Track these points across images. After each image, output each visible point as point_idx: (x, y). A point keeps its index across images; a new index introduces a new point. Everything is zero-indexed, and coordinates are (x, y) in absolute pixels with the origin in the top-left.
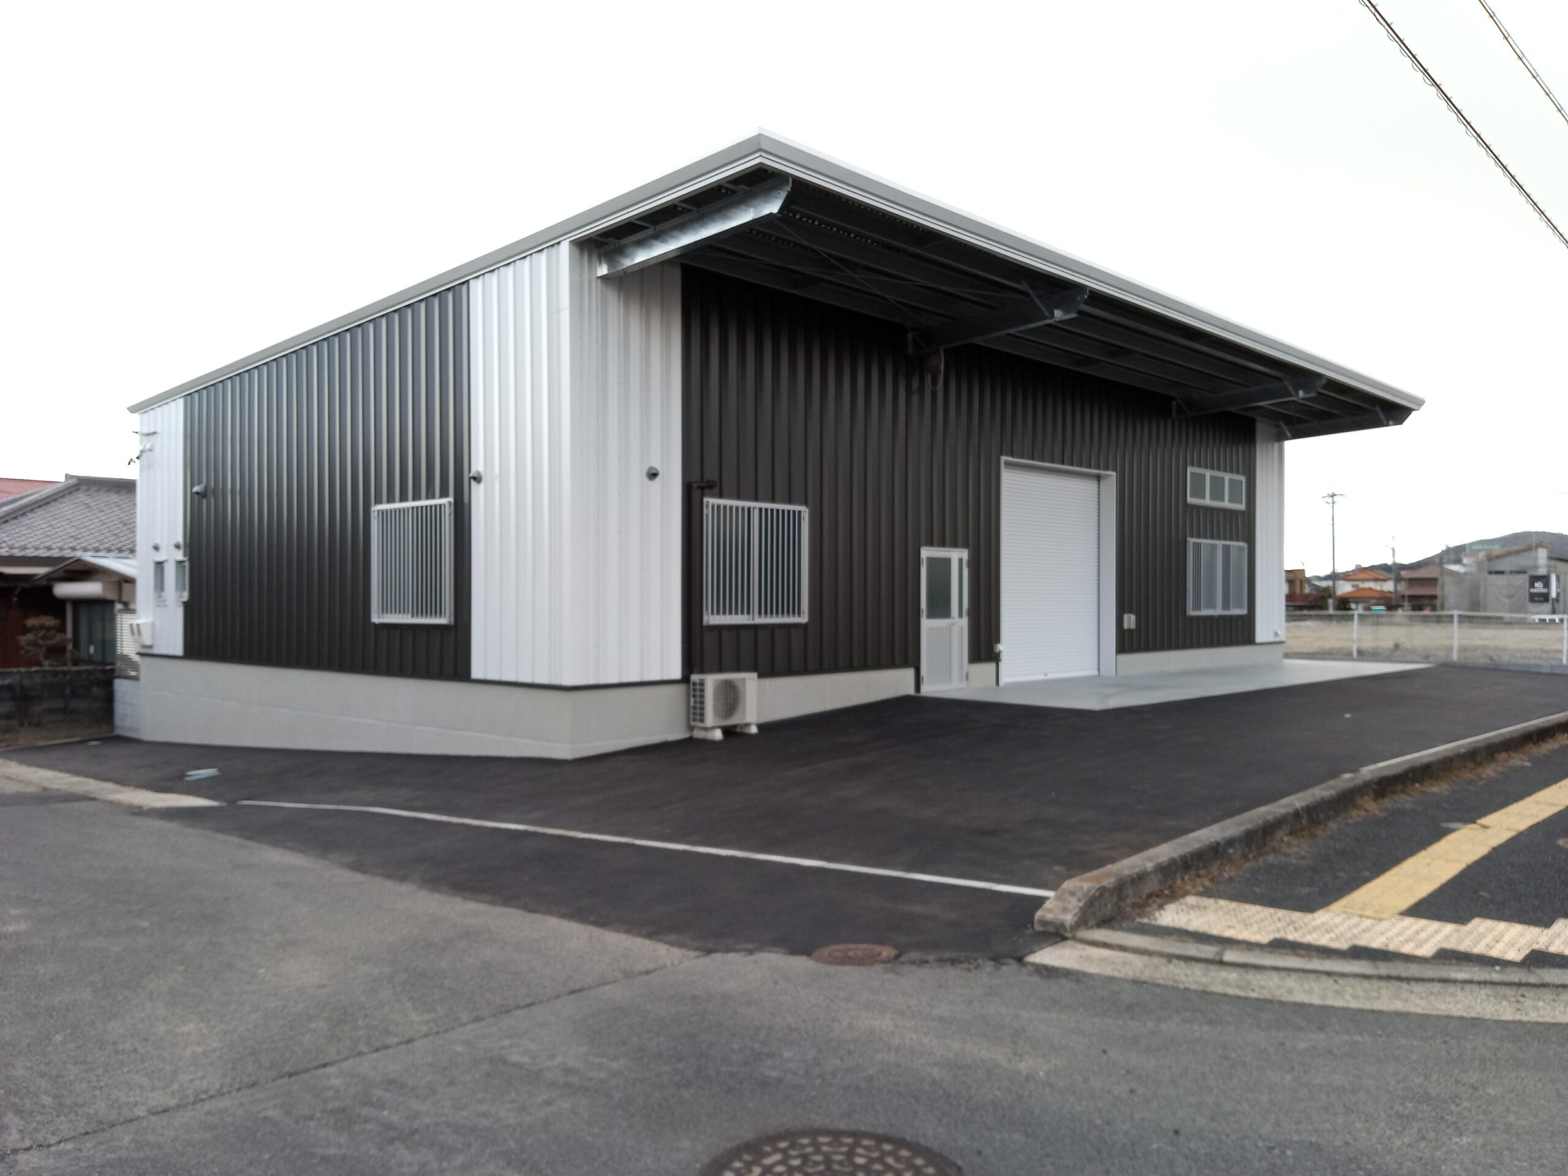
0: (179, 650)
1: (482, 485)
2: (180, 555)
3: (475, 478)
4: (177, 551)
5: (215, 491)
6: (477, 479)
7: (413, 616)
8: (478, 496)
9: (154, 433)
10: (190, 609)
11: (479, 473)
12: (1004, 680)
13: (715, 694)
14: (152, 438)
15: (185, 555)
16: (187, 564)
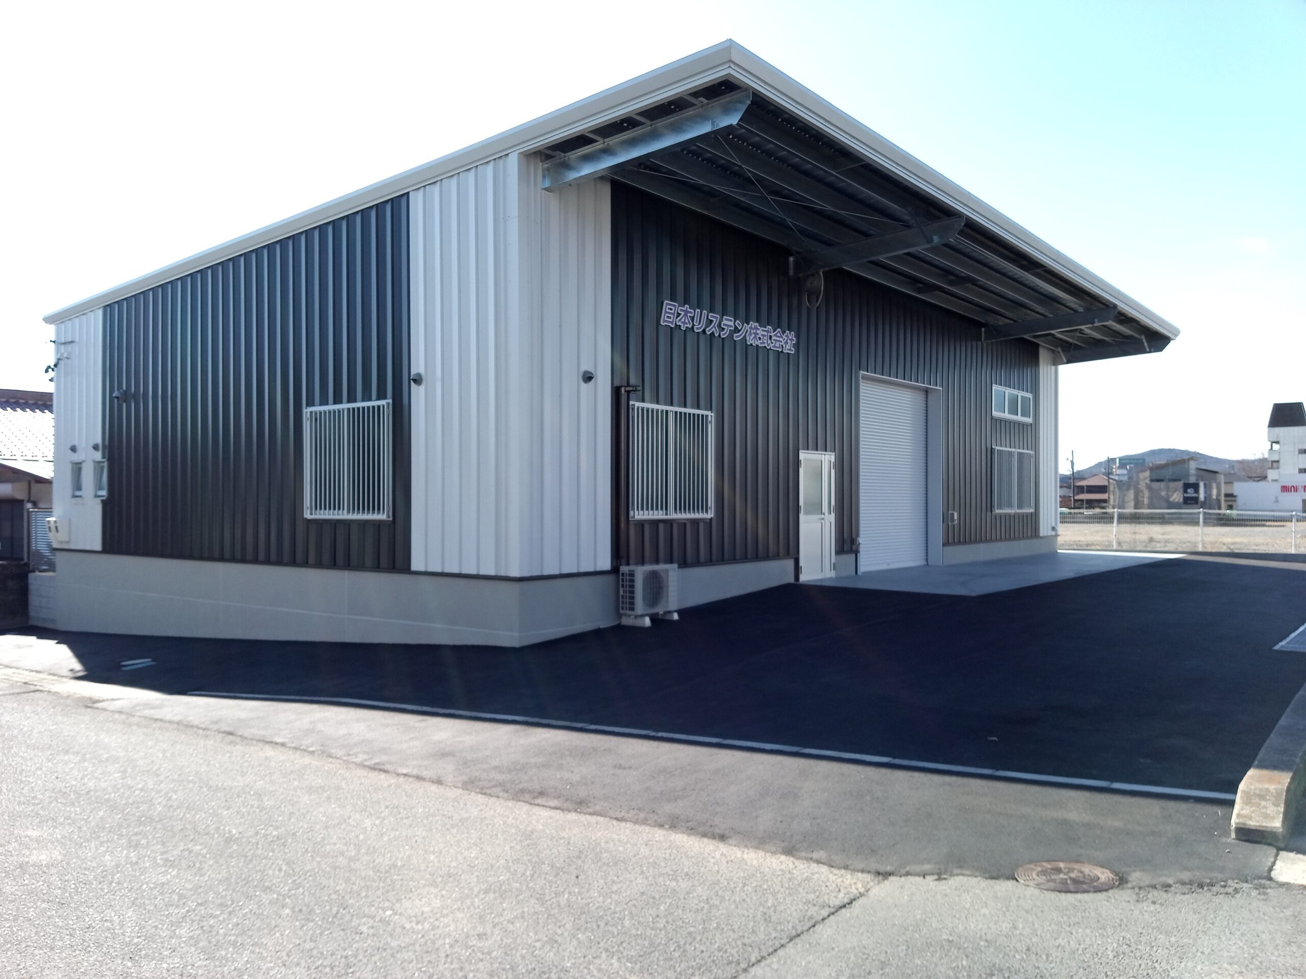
0: (98, 546)
1: (422, 388)
2: (98, 456)
3: (415, 381)
4: (95, 452)
5: (135, 396)
6: (418, 380)
7: (348, 512)
8: (418, 396)
9: (72, 342)
10: (109, 508)
11: (419, 375)
12: (862, 569)
13: (644, 583)
14: (70, 347)
15: (104, 457)
16: (106, 465)
